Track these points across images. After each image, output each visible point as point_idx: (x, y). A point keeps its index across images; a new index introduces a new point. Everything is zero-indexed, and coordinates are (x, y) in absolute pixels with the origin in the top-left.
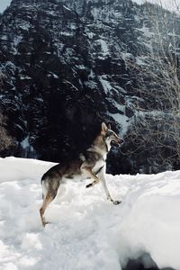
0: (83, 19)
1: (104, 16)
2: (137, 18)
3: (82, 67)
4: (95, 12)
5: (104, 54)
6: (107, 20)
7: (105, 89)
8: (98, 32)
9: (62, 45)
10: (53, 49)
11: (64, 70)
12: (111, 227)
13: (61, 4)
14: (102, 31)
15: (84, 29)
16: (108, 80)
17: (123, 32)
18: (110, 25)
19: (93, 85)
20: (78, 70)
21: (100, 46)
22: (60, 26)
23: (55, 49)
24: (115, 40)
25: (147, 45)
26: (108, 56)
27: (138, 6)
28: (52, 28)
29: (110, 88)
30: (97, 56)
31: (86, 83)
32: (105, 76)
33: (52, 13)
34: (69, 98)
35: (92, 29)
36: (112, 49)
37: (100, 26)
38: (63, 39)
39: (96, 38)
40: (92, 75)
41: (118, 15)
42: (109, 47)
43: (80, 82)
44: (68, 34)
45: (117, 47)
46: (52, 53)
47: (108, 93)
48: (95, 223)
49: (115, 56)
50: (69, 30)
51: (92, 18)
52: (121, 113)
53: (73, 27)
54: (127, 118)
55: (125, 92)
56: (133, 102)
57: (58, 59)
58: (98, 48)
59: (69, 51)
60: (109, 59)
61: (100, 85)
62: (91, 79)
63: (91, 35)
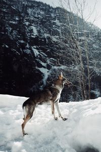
0: (22, 14)
1: (35, 13)
2: (53, 15)
3: (22, 42)
4: (30, 11)
5: (35, 34)
6: (36, 16)
7: (35, 54)
8: (31, 22)
9: (11, 29)
10: (6, 31)
11: (12, 43)
12: (67, 134)
13: (10, 5)
14: (33, 21)
15: (23, 20)
16: (37, 49)
17: (45, 22)
18: (38, 18)
19: (28, 51)
20: (20, 43)
21: (32, 30)
22: (9, 18)
23: (7, 31)
24: (41, 27)
25: (58, 30)
26: (36, 35)
27: (53, 9)
28: (5, 18)
29: (38, 53)
30: (31, 35)
31: (25, 51)
32: (35, 47)
33: (5, 10)
34: (14, 59)
35: (28, 20)
36: (39, 32)
37: (32, 19)
38: (11, 25)
39: (30, 25)
40: (28, 46)
41: (42, 13)
42: (37, 31)
43: (21, 50)
44: (14, 23)
45: (42, 31)
46: (5, 33)
47: (37, 56)
48: (54, 132)
49: (41, 36)
50: (15, 20)
51: (28, 14)
52: (44, 67)
53: (17, 19)
54: (47, 70)
55: (46, 56)
56: (50, 61)
57: (8, 36)
58: (31, 31)
59: (15, 32)
60: (37, 37)
61: (32, 51)
62: (27, 48)
63: (27, 23)
